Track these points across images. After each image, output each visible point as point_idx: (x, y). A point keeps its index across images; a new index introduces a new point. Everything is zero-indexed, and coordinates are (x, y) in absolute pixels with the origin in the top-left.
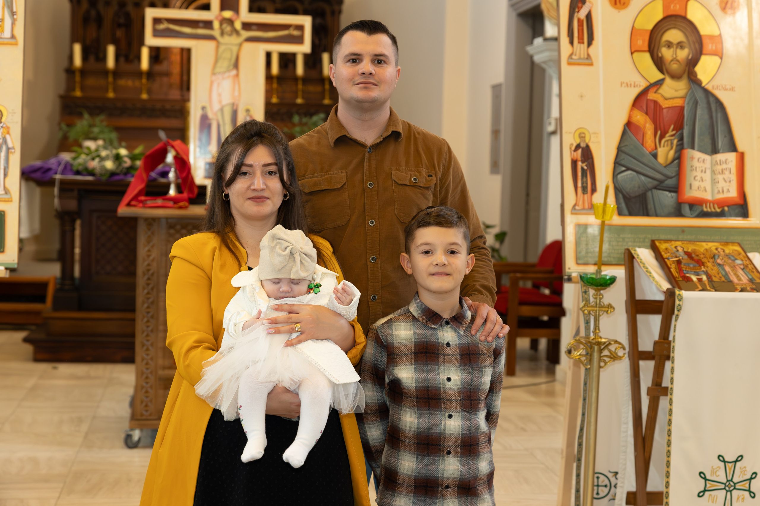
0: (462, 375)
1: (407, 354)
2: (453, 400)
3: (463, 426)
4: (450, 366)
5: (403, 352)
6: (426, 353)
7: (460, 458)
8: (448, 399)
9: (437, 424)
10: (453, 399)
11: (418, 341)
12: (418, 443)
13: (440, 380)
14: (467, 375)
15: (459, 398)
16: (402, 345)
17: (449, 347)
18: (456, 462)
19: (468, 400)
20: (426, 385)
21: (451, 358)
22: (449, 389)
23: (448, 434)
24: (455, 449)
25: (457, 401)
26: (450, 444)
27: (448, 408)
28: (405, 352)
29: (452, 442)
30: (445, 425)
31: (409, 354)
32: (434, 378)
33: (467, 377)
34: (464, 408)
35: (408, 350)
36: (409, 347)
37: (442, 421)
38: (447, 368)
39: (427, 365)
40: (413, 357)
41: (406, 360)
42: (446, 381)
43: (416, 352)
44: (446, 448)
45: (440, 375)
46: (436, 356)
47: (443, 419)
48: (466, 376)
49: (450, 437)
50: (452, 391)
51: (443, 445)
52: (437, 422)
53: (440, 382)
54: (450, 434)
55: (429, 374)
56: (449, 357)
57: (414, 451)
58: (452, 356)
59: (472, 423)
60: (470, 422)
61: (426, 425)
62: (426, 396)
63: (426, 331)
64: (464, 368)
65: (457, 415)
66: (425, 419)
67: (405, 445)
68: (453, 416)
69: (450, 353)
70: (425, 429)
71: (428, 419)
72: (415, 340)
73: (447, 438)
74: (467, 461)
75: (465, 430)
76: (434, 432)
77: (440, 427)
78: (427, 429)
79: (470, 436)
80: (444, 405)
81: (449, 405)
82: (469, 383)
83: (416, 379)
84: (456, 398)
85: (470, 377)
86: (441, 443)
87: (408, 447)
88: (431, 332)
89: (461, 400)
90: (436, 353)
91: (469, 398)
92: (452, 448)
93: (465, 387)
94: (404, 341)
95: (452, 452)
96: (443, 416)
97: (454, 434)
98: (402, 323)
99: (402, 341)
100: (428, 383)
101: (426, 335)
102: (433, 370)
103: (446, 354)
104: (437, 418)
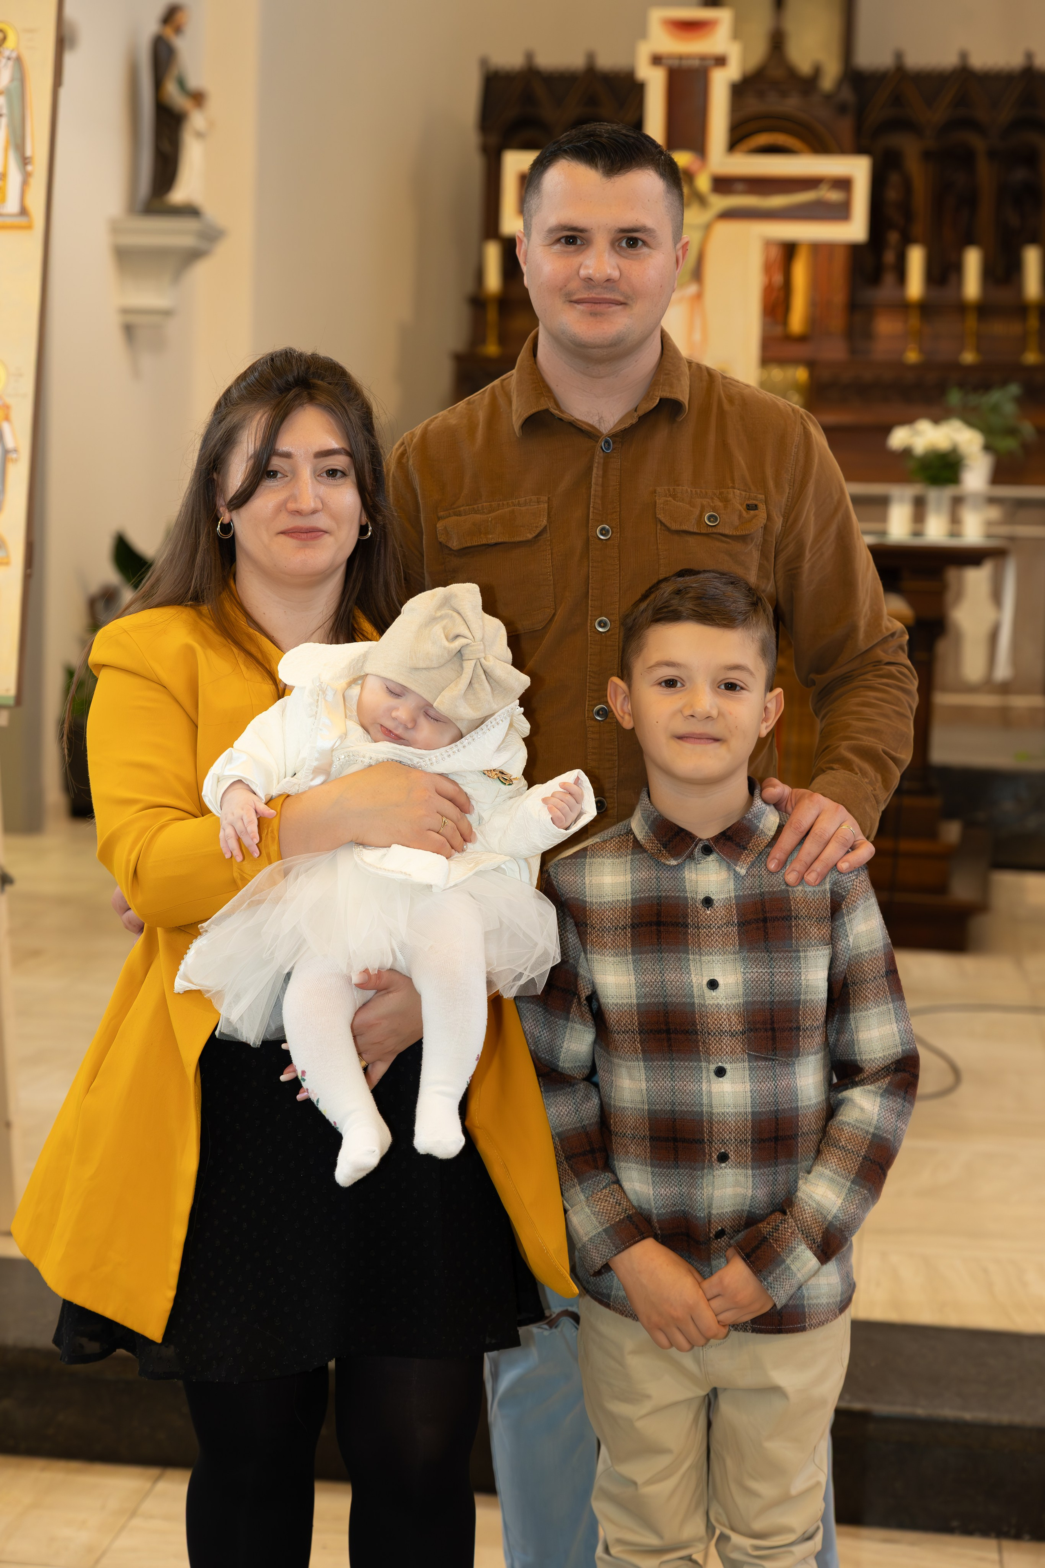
0: (745, 971)
1: (616, 929)
2: (724, 1033)
3: (755, 1094)
4: (714, 953)
5: (607, 924)
6: (659, 924)
7: (753, 1169)
8: (712, 1031)
9: (692, 1092)
10: (726, 1031)
11: (641, 898)
12: (652, 1138)
13: (692, 986)
14: (758, 972)
15: (740, 1028)
16: (605, 907)
17: (711, 906)
18: (742, 1179)
19: (766, 1030)
20: (661, 999)
21: (715, 932)
22: (714, 1006)
23: (718, 1114)
24: (738, 1148)
25: (734, 1036)
26: (725, 1138)
27: (713, 1053)
28: (611, 924)
29: (730, 1133)
30: (710, 1092)
31: (620, 928)
32: (678, 983)
33: (757, 977)
34: (753, 1051)
35: (618, 918)
36: (620, 913)
37: (704, 1084)
38: (706, 957)
39: (661, 953)
40: (629, 935)
41: (614, 942)
42: (706, 988)
43: (636, 924)
44: (716, 1146)
45: (692, 976)
46: (680, 929)
47: (704, 1078)
48: (756, 974)
49: (723, 1122)
50: (722, 1012)
51: (708, 1140)
52: (692, 1086)
53: (692, 992)
54: (723, 1114)
55: (665, 975)
56: (709, 932)
57: (645, 1158)
58: (716, 929)
59: (778, 1087)
60: (774, 1084)
61: (667, 1093)
62: (663, 1027)
63: (659, 874)
64: (751, 956)
65: (738, 1068)
66: (663, 1079)
67: (625, 1144)
68: (728, 1070)
69: (713, 922)
70: (666, 1104)
71: (669, 1079)
72: (634, 897)
73: (716, 1122)
74: (770, 1176)
75: (760, 1103)
76: (686, 1110)
77: (699, 1099)
78: (670, 1104)
79: (776, 1117)
80: (704, 1046)
81: (715, 1044)
82: (766, 990)
83: (638, 988)
84: (732, 1028)
85: (766, 974)
86: (703, 1135)
87: (632, 1148)
88: (671, 875)
89: (745, 1032)
90: (682, 923)
91: (769, 1026)
92: (730, 1146)
93: (755, 1001)
94: (609, 899)
95: (732, 1155)
96: (704, 1072)
97: (732, 1114)
98: (608, 857)
99: (605, 900)
100: (666, 996)
101: (659, 882)
102: (675, 964)
103: (702, 925)
104: (689, 1077)
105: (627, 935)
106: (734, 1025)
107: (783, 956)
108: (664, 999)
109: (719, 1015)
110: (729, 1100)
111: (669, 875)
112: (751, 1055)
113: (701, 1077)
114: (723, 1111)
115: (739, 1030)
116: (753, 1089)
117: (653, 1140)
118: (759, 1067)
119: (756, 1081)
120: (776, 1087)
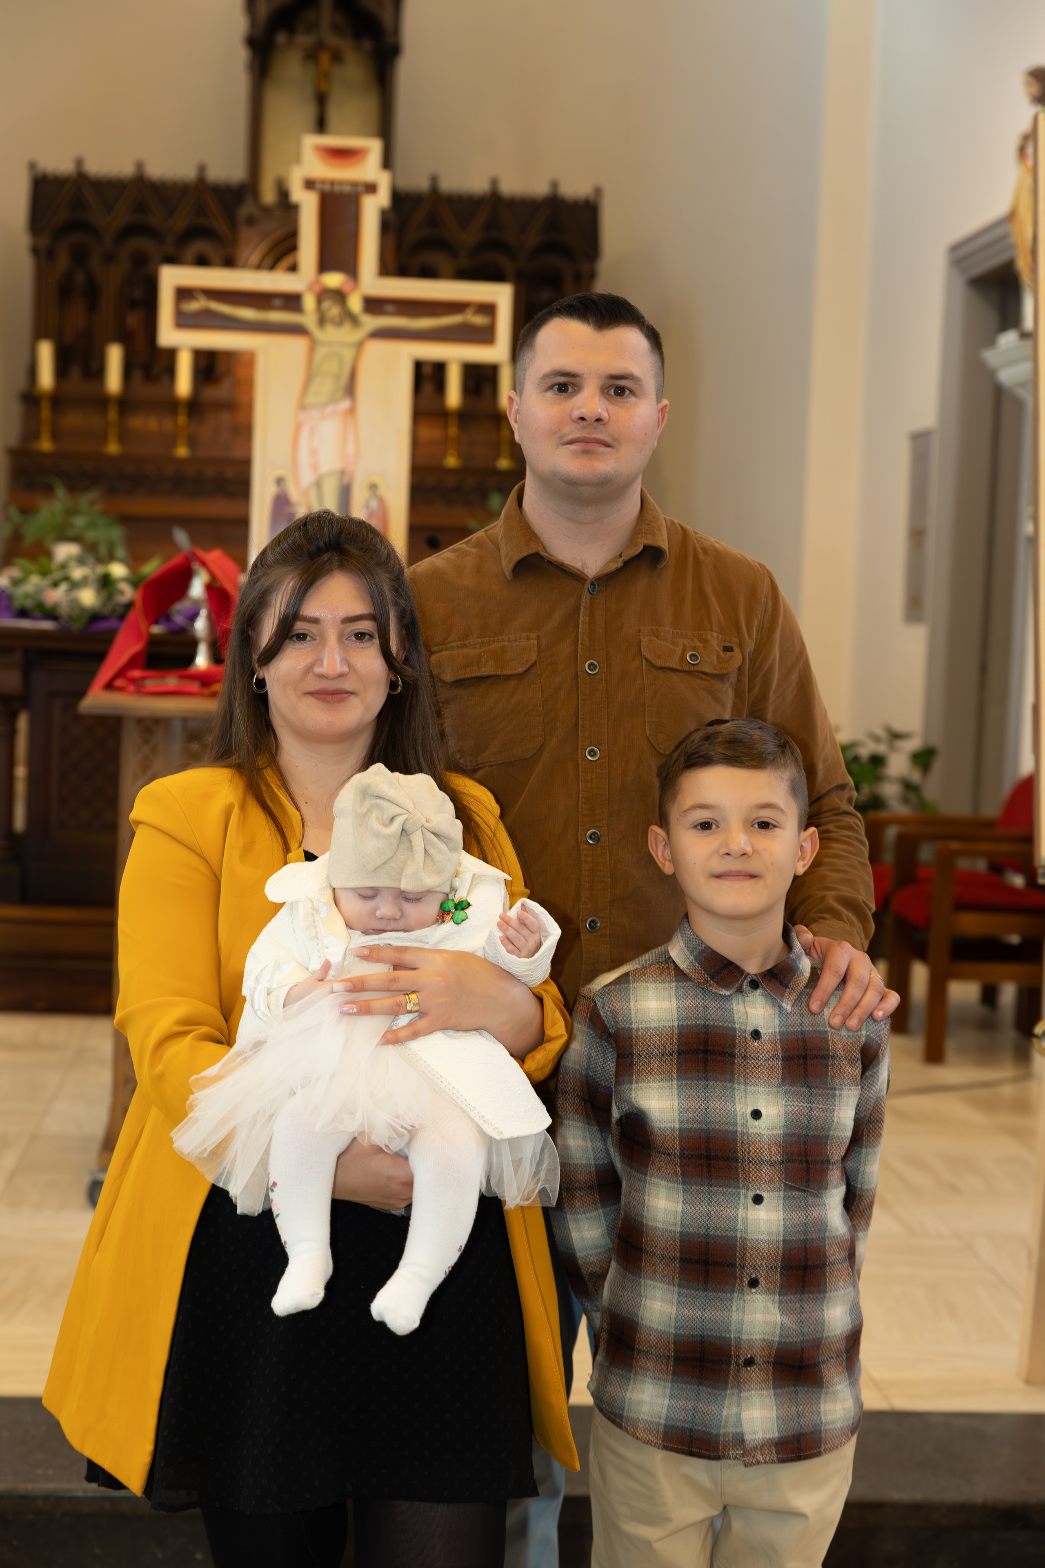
0: (787, 1104)
1: (662, 1055)
2: (764, 1163)
3: (787, 1223)
4: (759, 1085)
5: (653, 1050)
6: (706, 1052)
7: (780, 1295)
8: (753, 1159)
9: (728, 1217)
10: (766, 1159)
11: (687, 1026)
12: (682, 1260)
13: (736, 1115)
14: (799, 1106)
15: (779, 1158)
16: (651, 1032)
17: (759, 1039)
18: (770, 1305)
19: (801, 1162)
20: (704, 1126)
21: (761, 1064)
22: (757, 1136)
23: (753, 1240)
24: (768, 1274)
25: (774, 1165)
26: (757, 1263)
27: (753, 1180)
28: (657, 1050)
29: (762, 1259)
30: (746, 1219)
31: (667, 1054)
32: (722, 1111)
33: (797, 1110)
34: (789, 1181)
35: (665, 1044)
36: (666, 1039)
37: (740, 1210)
38: (753, 1087)
39: (707, 1081)
40: (675, 1061)
41: (660, 1068)
42: (750, 1118)
43: (682, 1051)
44: (747, 1271)
45: (737, 1105)
46: (727, 1059)
47: (741, 1204)
48: (797, 1108)
49: (756, 1249)
50: (764, 1141)
51: (740, 1264)
52: (728, 1211)
53: (736, 1120)
54: (757, 1240)
55: (710, 1102)
57: (673, 1278)
58: (763, 1061)
59: (809, 1217)
60: (805, 1214)
61: (703, 1217)
62: (703, 1152)
63: (705, 1003)
64: (793, 1090)
65: (774, 1196)
66: (700, 1204)
67: (654, 1263)
68: (765, 1199)
69: (760, 1054)
70: (700, 1227)
71: (706, 1204)
72: (680, 1024)
73: (750, 1248)
74: (797, 1303)
75: (791, 1231)
76: (720, 1234)
77: (734, 1225)
78: (705, 1228)
79: (805, 1246)
80: (744, 1173)
81: (755, 1172)
82: (804, 1124)
83: (681, 1112)
84: (772, 1158)
85: (805, 1108)
86: (736, 1260)
87: (660, 1267)
88: (718, 1005)
89: (783, 1162)
90: (729, 1053)
91: (804, 1159)
92: (761, 1272)
93: (793, 1133)
94: (656, 1025)
95: (762, 1281)
96: (741, 1199)
97: (765, 1241)
99: (651, 1025)
100: (709, 1123)
101: (706, 1011)
102: (721, 1092)
103: (750, 1056)
104: (727, 1203)
105: (673, 1061)
106: (774, 1155)
107: (821, 1092)
108: (706, 1126)
109: (761, 1143)
110: (763, 1227)
111: (717, 1005)
112: (787, 1185)
113: (739, 1204)
114: (757, 1237)
116: (785, 1218)
117: (684, 1262)
118: (793, 1197)
119: (789, 1210)
120: (807, 1217)
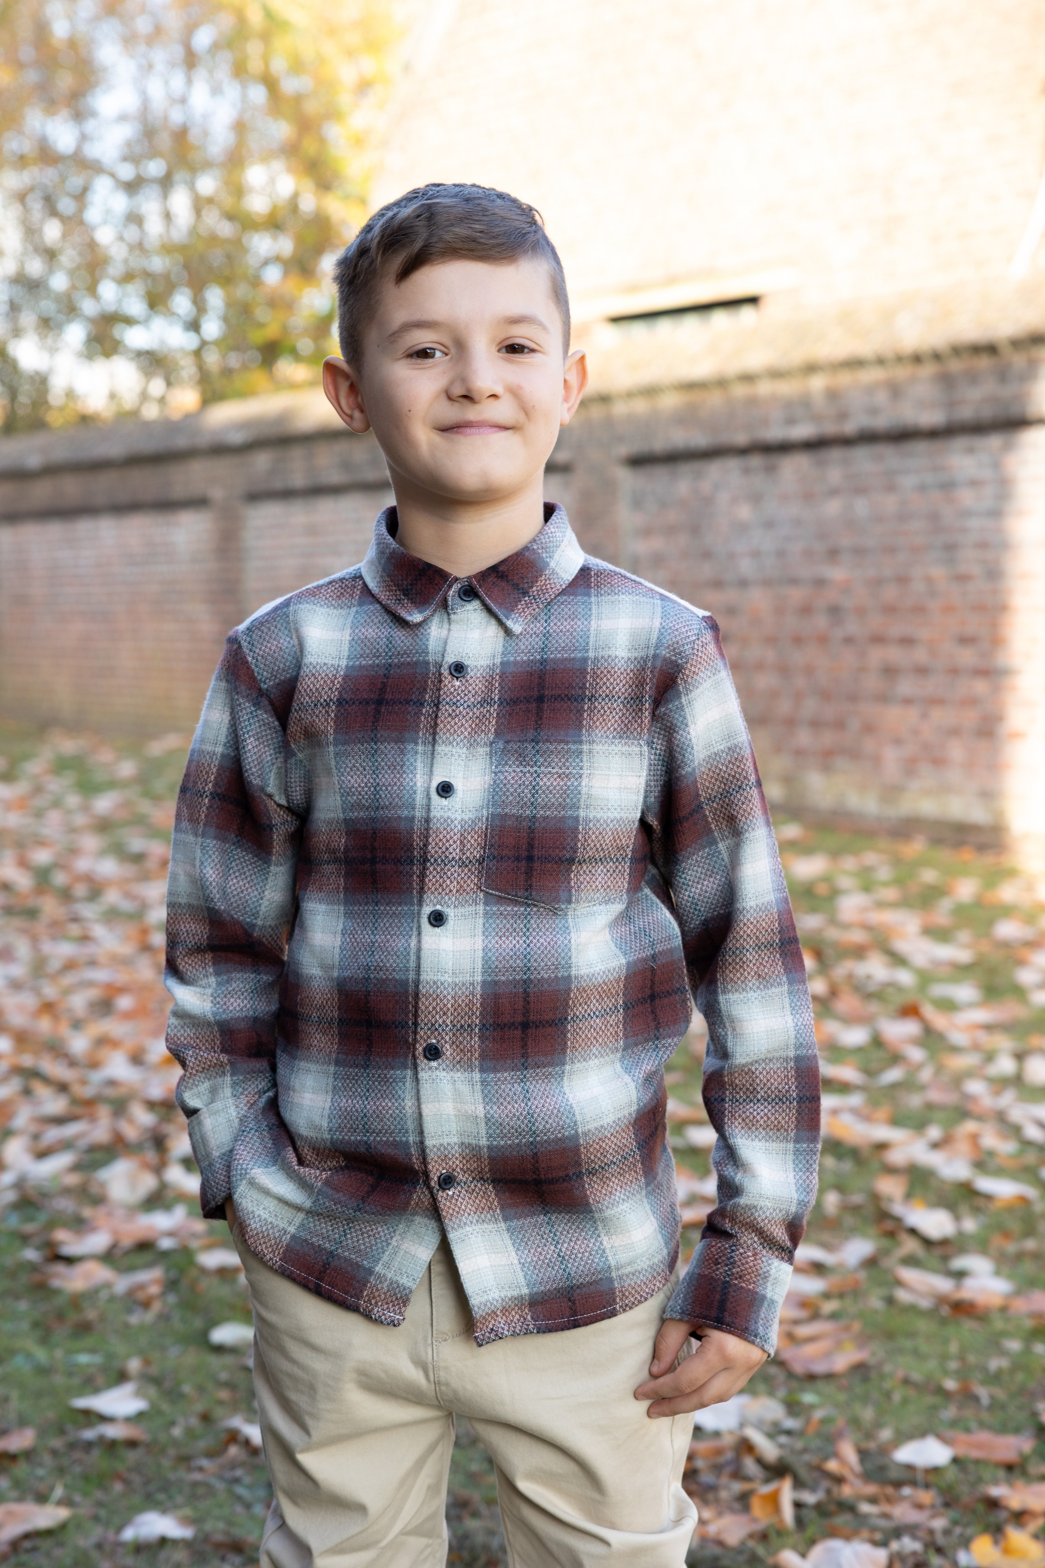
0: (496, 769)
1: (315, 705)
2: (452, 860)
3: (490, 954)
4: (455, 743)
6: (380, 702)
7: (480, 1072)
9: (396, 950)
10: (454, 858)
11: (360, 667)
12: (340, 1021)
13: (415, 792)
14: (517, 771)
15: (477, 853)
17: (463, 677)
18: (463, 1088)
19: (517, 859)
20: (371, 813)
21: (460, 712)
22: (443, 821)
23: (430, 984)
24: (458, 1039)
25: (466, 866)
26: (436, 1021)
27: (432, 889)
29: (444, 1014)
30: (419, 950)
31: (321, 704)
32: (394, 788)
33: (514, 780)
34: (495, 889)
35: (320, 689)
36: (325, 682)
37: (412, 936)
38: (443, 748)
39: (376, 741)
40: (333, 715)
42: (436, 794)
43: (344, 699)
44: (424, 1035)
45: (418, 775)
46: (410, 709)
47: (413, 928)
48: (515, 775)
49: (435, 996)
50: (452, 830)
51: (412, 1026)
52: (397, 940)
53: (414, 799)
54: (437, 984)
55: (380, 776)
56: (454, 711)
57: (331, 1052)
58: (464, 709)
59: (531, 946)
60: (525, 942)
61: (364, 953)
62: (368, 854)
63: (392, 633)
64: (512, 749)
65: (467, 914)
67: (310, 1033)
68: (449, 919)
69: (461, 698)
71: (369, 932)
72: (351, 663)
73: (425, 995)
75: (497, 968)
76: (384, 977)
77: (404, 961)
78: (366, 969)
79: (525, 990)
80: (419, 881)
81: (434, 877)
82: (525, 799)
84: (465, 853)
85: (528, 776)
86: (407, 1016)
89: (483, 860)
90: (415, 700)
91: (523, 853)
92: (444, 1034)
93: (506, 814)
95: (447, 1051)
96: (414, 919)
97: (450, 985)
98: (321, 605)
100: (378, 807)
101: (391, 644)
104: (396, 929)
105: (329, 715)
106: (468, 849)
107: (556, 748)
108: (375, 812)
109: (448, 833)
110: (449, 964)
112: (490, 895)
113: (410, 927)
114: (435, 978)
115: (474, 857)
116: (486, 946)
118: (501, 914)
119: (493, 934)
120: (528, 946)
